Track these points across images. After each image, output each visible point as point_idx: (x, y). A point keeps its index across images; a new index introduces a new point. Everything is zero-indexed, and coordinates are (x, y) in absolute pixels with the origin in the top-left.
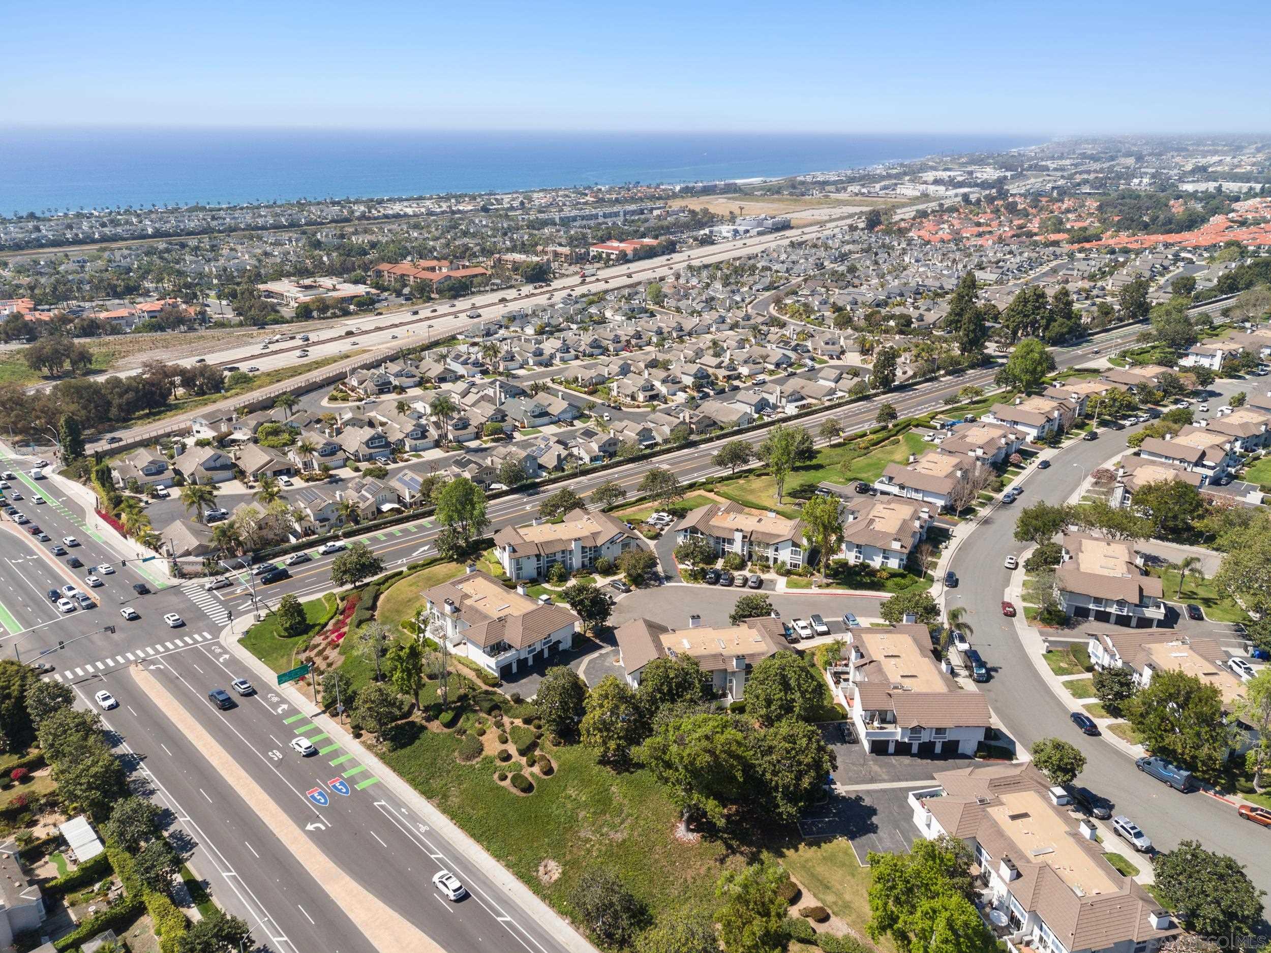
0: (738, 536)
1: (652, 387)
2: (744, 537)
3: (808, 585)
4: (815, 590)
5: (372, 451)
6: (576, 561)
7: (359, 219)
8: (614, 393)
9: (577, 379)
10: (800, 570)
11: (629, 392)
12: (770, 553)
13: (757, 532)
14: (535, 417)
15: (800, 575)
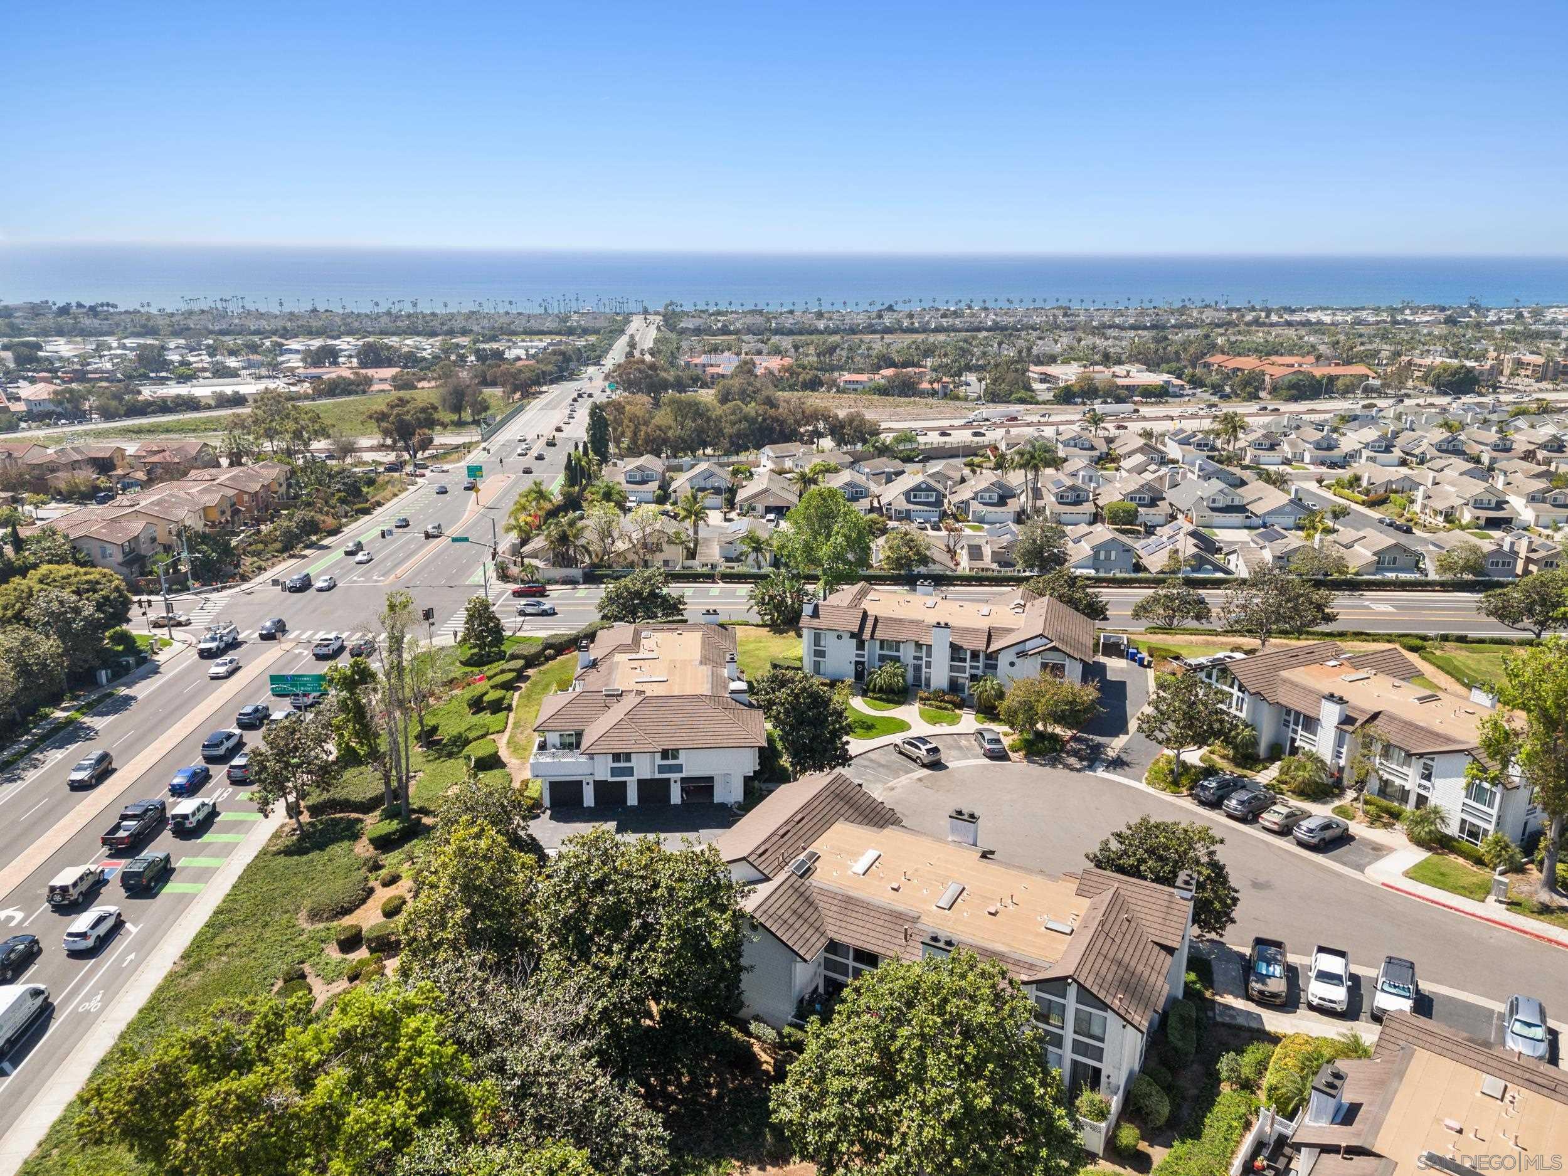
0: (1330, 714)
1: (1500, 505)
2: (1348, 720)
3: (1479, 892)
4: (1492, 908)
5: (911, 507)
6: (939, 674)
7: (1248, 324)
8: (1417, 507)
9: (1357, 479)
10: (1482, 847)
11: (1441, 506)
12: (1410, 778)
13: (1392, 718)
14: (1213, 509)
15: (1479, 861)
